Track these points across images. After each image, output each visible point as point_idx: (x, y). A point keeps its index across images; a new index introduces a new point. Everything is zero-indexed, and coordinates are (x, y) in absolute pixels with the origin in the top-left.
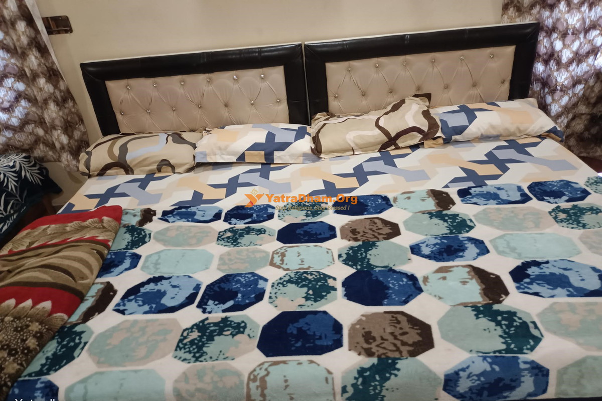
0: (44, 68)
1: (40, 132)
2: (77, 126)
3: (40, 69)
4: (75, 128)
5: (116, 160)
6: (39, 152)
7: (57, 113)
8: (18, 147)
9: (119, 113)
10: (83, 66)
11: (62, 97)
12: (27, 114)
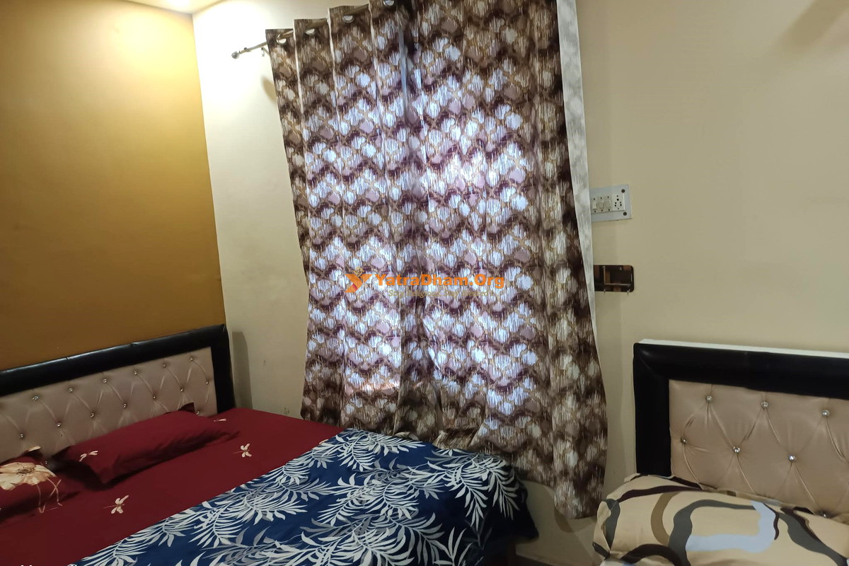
0: (575, 339)
1: (536, 431)
2: (595, 439)
3: (570, 341)
4: (591, 442)
5: (666, 543)
6: (525, 462)
7: (574, 414)
8: (499, 446)
9: (679, 440)
10: (638, 347)
11: (586, 388)
12: (526, 400)
